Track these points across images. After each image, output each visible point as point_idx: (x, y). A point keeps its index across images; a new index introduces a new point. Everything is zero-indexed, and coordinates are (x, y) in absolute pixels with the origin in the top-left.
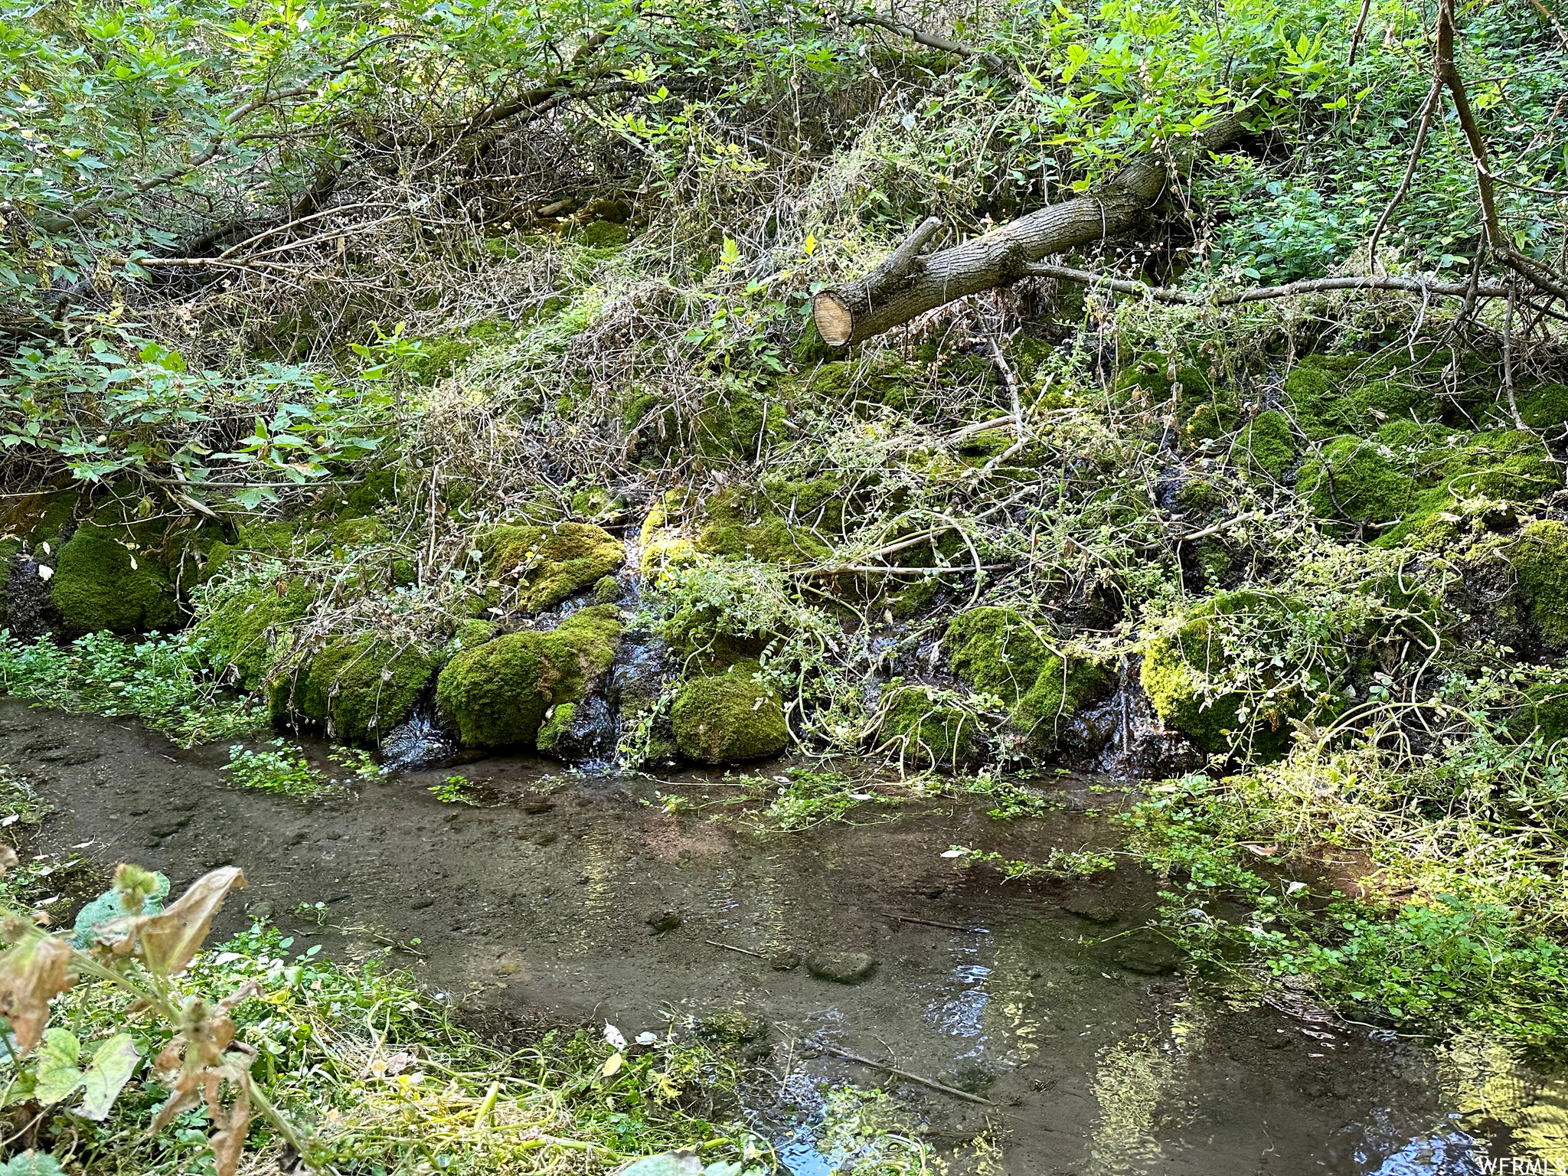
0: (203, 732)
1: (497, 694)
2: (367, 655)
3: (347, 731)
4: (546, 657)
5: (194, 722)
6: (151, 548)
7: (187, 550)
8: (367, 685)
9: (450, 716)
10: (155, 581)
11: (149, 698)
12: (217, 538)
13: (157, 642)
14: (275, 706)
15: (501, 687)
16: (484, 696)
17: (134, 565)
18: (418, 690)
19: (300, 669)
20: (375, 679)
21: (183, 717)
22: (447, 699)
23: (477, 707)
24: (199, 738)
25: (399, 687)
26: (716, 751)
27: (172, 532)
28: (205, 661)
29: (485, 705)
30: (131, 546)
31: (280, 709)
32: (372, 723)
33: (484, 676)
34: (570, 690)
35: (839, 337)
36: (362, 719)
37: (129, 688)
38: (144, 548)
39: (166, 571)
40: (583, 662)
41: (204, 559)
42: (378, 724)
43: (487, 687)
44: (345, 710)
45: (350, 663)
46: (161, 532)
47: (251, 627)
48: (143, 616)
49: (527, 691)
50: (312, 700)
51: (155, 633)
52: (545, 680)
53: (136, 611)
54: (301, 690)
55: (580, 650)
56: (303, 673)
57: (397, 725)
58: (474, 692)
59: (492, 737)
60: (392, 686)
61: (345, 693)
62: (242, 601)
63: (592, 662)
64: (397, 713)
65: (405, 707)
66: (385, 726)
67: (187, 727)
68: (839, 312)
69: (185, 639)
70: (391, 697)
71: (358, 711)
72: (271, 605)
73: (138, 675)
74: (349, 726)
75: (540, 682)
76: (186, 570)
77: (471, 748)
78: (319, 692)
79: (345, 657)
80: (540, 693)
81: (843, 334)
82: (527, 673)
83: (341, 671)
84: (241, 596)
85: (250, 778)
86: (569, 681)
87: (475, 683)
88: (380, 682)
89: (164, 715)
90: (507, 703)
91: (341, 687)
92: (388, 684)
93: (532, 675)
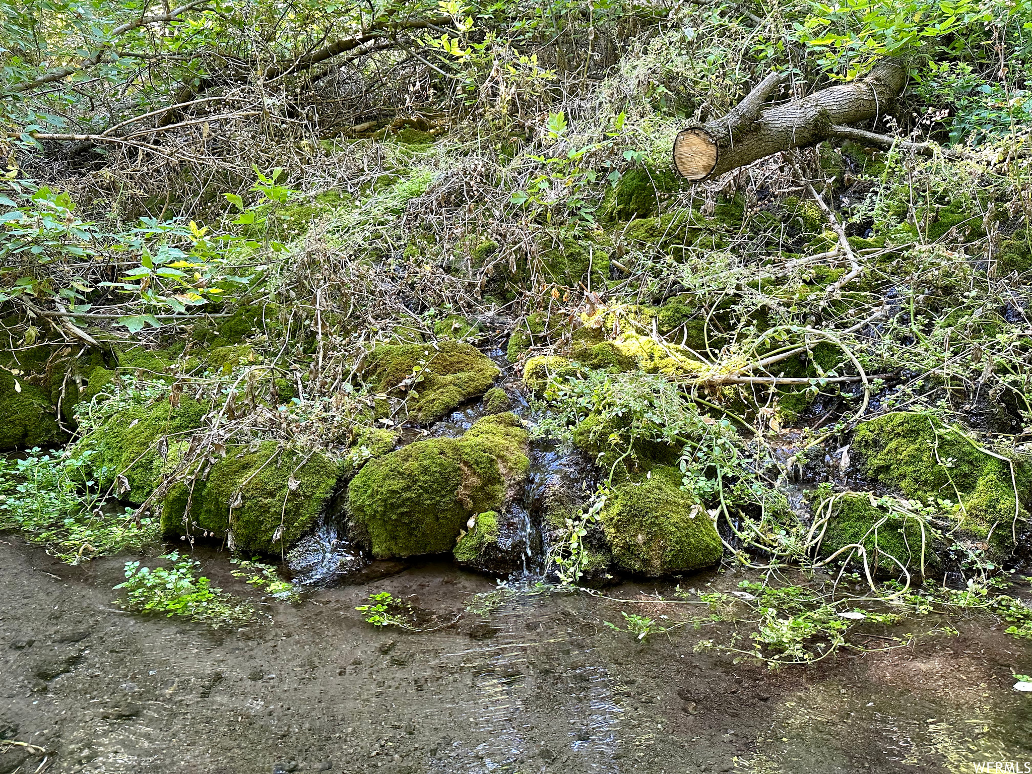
0: (90, 547)
1: (416, 503)
2: (270, 464)
3: (247, 544)
4: (466, 463)
5: (80, 535)
6: (34, 374)
7: (68, 375)
8: (272, 495)
9: (363, 527)
10: (37, 403)
11: (31, 511)
12: (97, 364)
13: (39, 457)
14: (168, 519)
15: (420, 496)
16: (403, 504)
17: (18, 388)
18: (325, 500)
19: (197, 480)
20: (279, 488)
21: (67, 531)
22: (360, 509)
23: (394, 517)
24: (86, 552)
25: (306, 497)
26: (657, 563)
27: (55, 359)
28: (90, 475)
29: (402, 514)
30: (15, 372)
31: (174, 521)
32: (277, 535)
33: (402, 483)
34: (491, 497)
35: (701, 171)
36: (266, 531)
37: (11, 501)
38: (27, 373)
39: (49, 395)
40: (501, 468)
41: (84, 383)
42: (283, 537)
43: (407, 495)
44: (247, 522)
45: (251, 473)
46: (44, 360)
47: (136, 440)
48: (25, 435)
49: (446, 499)
50: (209, 511)
51: (36, 449)
52: (466, 487)
53: (19, 430)
54: (198, 501)
55: (498, 456)
56: (200, 484)
57: (303, 536)
58: (391, 502)
59: (406, 548)
60: (299, 496)
61: (249, 503)
62: (125, 418)
63: (511, 469)
64: (303, 525)
65: (311, 518)
66: (289, 537)
67: (73, 540)
68: (703, 147)
69: (68, 453)
70: (298, 507)
71: (261, 523)
72: (157, 419)
73: (20, 488)
74: (250, 539)
75: (461, 490)
76: (67, 393)
77: (383, 561)
78: (217, 504)
79: (246, 467)
80: (461, 500)
81: (705, 168)
82: (447, 480)
83: (242, 481)
84: (125, 413)
85: (148, 599)
86: (490, 488)
87: (393, 492)
88: (286, 492)
89: (48, 529)
90: (425, 512)
91: (243, 497)
92: (294, 494)
93: (452, 482)
